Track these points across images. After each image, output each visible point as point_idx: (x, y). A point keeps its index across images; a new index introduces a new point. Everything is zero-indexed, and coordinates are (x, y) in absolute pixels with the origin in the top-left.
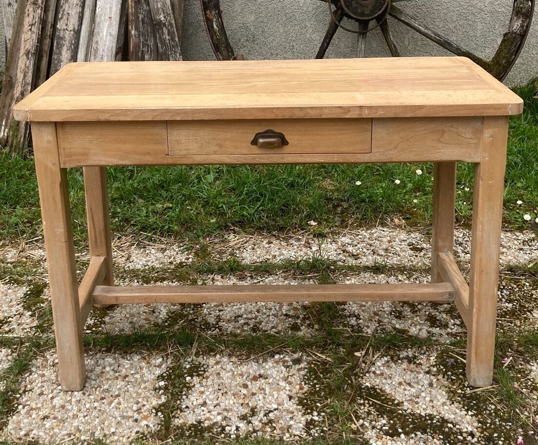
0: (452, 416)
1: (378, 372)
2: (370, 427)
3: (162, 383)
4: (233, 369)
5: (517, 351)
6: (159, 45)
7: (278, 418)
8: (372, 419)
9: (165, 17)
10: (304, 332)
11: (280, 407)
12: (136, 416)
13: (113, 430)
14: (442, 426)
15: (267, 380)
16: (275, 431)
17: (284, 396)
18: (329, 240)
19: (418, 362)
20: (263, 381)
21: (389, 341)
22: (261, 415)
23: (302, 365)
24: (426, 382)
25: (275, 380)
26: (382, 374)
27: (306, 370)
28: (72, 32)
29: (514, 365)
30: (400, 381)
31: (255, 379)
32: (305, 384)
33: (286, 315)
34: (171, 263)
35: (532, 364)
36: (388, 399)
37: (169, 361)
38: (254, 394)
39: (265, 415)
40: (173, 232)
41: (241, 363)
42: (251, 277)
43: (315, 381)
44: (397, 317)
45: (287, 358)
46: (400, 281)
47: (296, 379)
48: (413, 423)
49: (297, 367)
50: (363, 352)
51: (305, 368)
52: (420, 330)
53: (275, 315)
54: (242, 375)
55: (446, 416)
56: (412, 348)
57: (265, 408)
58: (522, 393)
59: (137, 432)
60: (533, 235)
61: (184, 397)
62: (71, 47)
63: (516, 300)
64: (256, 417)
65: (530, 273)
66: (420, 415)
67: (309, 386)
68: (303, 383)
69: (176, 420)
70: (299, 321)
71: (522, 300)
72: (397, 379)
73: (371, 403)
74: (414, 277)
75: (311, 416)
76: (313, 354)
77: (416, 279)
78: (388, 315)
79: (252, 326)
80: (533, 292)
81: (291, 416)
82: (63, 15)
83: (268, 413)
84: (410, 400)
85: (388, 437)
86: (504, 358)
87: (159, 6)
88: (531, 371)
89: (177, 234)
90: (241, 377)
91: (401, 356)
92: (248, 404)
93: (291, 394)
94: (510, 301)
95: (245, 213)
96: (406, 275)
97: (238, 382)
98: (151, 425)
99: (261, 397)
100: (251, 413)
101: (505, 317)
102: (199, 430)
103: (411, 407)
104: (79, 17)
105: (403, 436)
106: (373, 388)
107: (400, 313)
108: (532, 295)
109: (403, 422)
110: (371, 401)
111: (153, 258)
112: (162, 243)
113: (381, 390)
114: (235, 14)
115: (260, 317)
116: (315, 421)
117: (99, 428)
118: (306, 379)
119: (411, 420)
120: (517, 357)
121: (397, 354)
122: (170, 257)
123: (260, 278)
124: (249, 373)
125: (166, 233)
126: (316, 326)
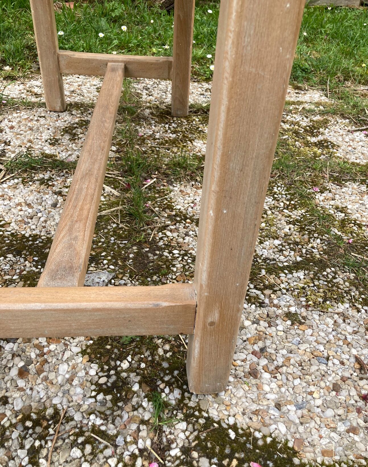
5: (164, 173)
14: (43, 247)
18: (19, 82)
19: (50, 184)
21: (27, 165)
24: (50, 202)
29: (156, 185)
30: (20, 201)
35: (175, 185)
44: (50, 144)
46: (73, 115)
48: (11, 245)
52: (70, 155)
56: (51, 171)
58: (153, 211)
63: (181, 132)
65: (203, 111)
66: (24, 236)
71: (187, 131)
72: (17, 200)
74: (89, 112)
77: (90, 114)
78: (43, 142)
80: (201, 126)
84: (20, 221)
86: (146, 179)
88: (171, 191)
91: (36, 178)
94: (175, 132)
96: (81, 110)
101: (164, 145)
103: (17, 228)
107: (57, 140)
108: (199, 128)
119: (8, 241)
120: (162, 179)
121: (31, 176)
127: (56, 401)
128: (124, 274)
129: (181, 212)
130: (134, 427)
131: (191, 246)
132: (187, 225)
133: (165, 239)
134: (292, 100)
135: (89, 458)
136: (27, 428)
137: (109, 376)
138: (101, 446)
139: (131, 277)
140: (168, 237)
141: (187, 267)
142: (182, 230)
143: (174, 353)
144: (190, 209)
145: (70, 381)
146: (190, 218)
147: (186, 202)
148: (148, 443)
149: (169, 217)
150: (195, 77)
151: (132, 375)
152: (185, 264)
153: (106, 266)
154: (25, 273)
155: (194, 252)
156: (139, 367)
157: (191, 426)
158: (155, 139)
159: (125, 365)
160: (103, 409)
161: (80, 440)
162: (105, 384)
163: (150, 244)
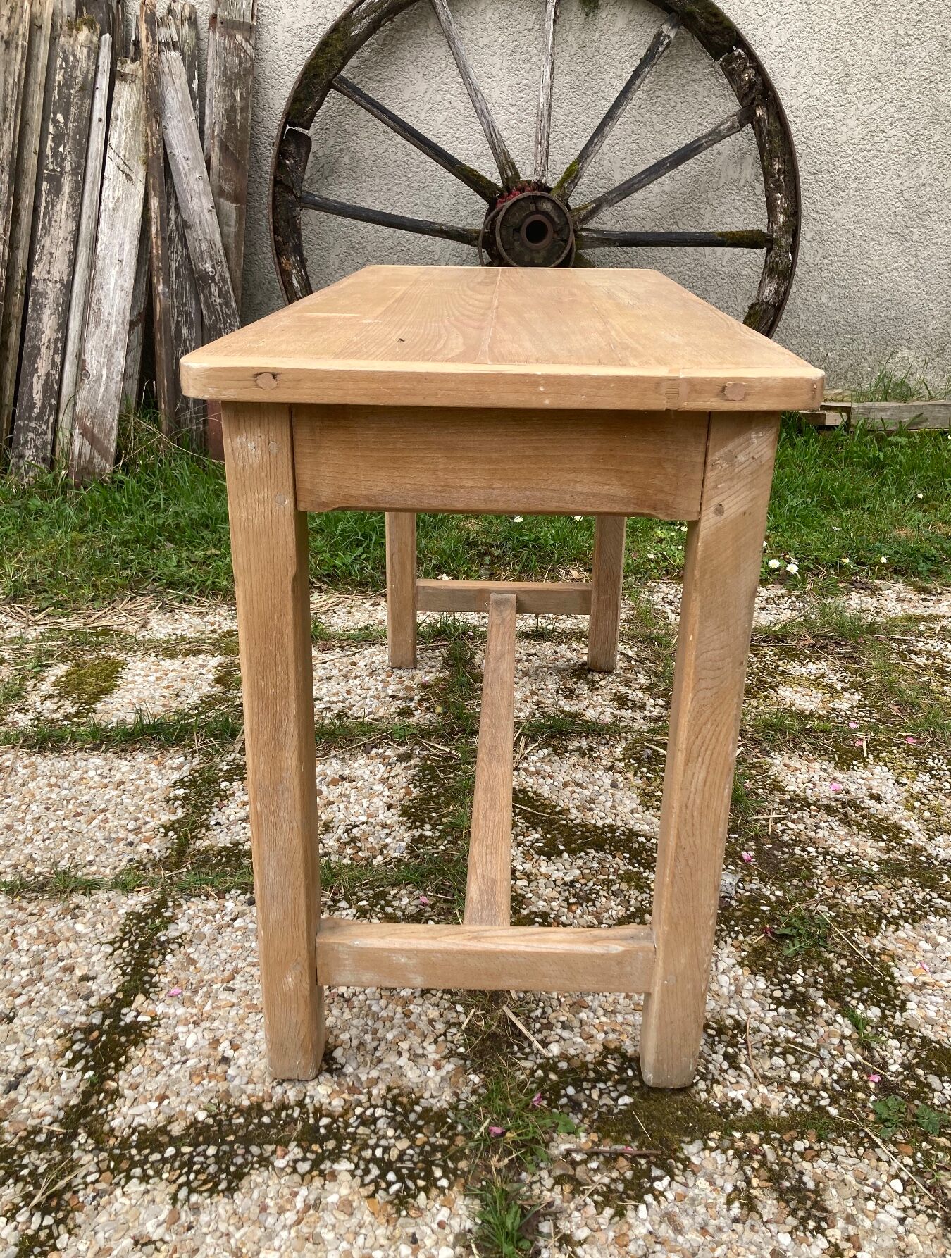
0: (647, 827)
1: (532, 769)
3: (180, 792)
5: (751, 739)
6: (205, 312)
7: (366, 836)
8: (519, 832)
9: (213, 266)
10: (420, 718)
11: (371, 820)
12: (131, 837)
13: (90, 858)
14: (629, 840)
15: (354, 783)
16: (360, 854)
17: (379, 803)
19: (595, 756)
20: (347, 784)
21: (549, 728)
22: (340, 832)
23: (413, 762)
24: (607, 782)
25: (366, 784)
26: (538, 773)
27: (417, 769)
28: (59, 285)
29: (746, 758)
30: (566, 780)
31: (334, 782)
32: (415, 787)
33: (393, 696)
34: (214, 631)
35: (774, 756)
36: (546, 805)
37: (196, 761)
39: (346, 831)
42: (342, 648)
43: (431, 783)
44: (566, 697)
45: (389, 753)
47: (401, 782)
48: (583, 836)
49: (404, 764)
51: (416, 766)
52: (602, 713)
53: (376, 697)
55: (636, 828)
56: (587, 737)
57: (347, 822)
58: (757, 794)
59: (130, 860)
60: (783, 591)
61: (215, 810)
62: (57, 309)
64: (331, 835)
65: (776, 638)
66: (595, 825)
67: (421, 790)
68: (411, 786)
69: (198, 842)
70: (412, 704)
71: (762, 673)
72: (560, 779)
73: (517, 811)
75: (420, 831)
76: (432, 746)
78: (552, 694)
79: (336, 712)
80: (780, 663)
81: (387, 831)
82: (41, 255)
83: (351, 829)
84: (580, 807)
85: (543, 857)
87: (204, 247)
88: (771, 765)
91: (570, 748)
93: (391, 802)
95: (338, 563)
98: (155, 850)
99: (342, 806)
100: (324, 828)
102: (235, 855)
103: (581, 815)
104: (69, 260)
105: (566, 855)
106: (524, 791)
107: (572, 691)
108: (778, 666)
109: (568, 836)
110: (518, 808)
111: (185, 625)
112: (202, 605)
113: (535, 793)
114: (329, 270)
115: (351, 700)
116: (426, 837)
117: (67, 855)
118: (415, 781)
119: (579, 833)
120: (751, 748)
121: (563, 744)
122: (213, 624)
123: (355, 650)
124: (326, 775)
125: (208, 592)
126: (439, 710)
127: (732, 1012)
128: (750, 875)
129: (798, 796)
130: (836, 1041)
132: (813, 813)
133: (790, 832)
134: (919, 612)
135: (797, 1067)
136: (710, 1036)
137: (782, 989)
138: (805, 1057)
139: (761, 880)
140: (792, 829)
141: (834, 869)
142: (809, 821)
143: (855, 969)
144: (809, 792)
145: (738, 992)
146: (814, 804)
147: (799, 780)
148: (859, 1057)
149: (782, 802)
151: (811, 990)
152: (830, 865)
154: (621, 872)
155: (836, 850)
156: (816, 982)
157: (904, 1044)
159: (799, 980)
160: (791, 1022)
161: (778, 1050)
162: (783, 996)
163: (771, 839)
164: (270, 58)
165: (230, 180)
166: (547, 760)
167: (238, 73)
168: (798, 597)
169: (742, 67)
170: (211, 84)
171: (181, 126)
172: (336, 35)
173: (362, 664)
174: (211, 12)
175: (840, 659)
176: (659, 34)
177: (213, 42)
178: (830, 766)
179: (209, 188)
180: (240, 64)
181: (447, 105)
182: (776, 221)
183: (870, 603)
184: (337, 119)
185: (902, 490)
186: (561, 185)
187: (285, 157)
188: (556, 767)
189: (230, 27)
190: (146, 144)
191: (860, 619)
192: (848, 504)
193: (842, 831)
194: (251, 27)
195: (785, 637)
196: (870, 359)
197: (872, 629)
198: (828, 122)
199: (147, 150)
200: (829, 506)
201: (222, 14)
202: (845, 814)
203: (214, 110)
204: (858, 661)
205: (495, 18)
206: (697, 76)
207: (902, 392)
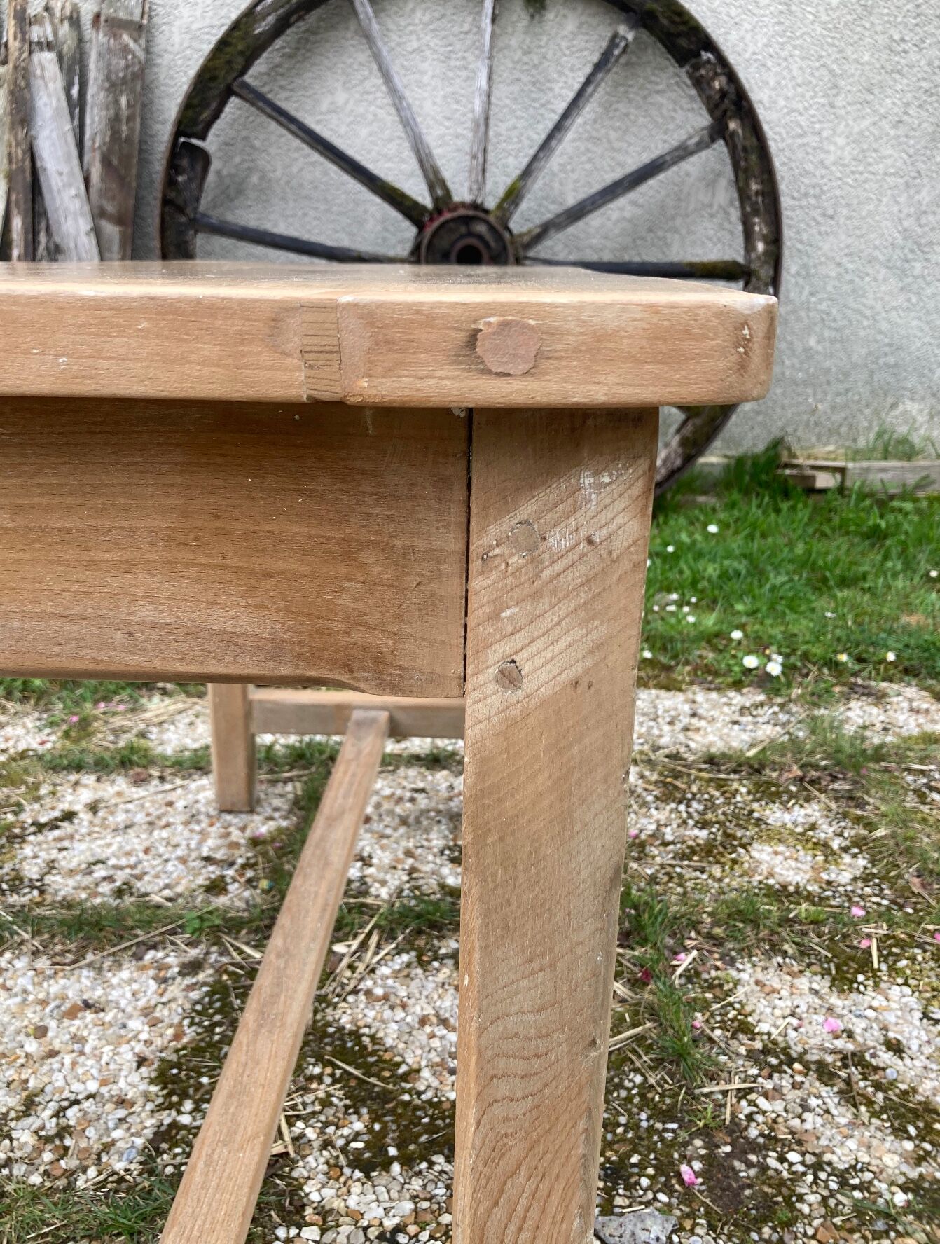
1: (379, 991)
2: (316, 1144)
4: (30, 988)
5: (709, 936)
8: (331, 1118)
10: (234, 896)
11: (104, 1090)
15: (102, 1014)
16: (62, 1163)
17: (127, 1055)
20: (89, 1016)
21: (419, 916)
22: (48, 1113)
23: (201, 977)
25: (120, 1015)
26: (386, 998)
27: (205, 989)
29: (700, 969)
30: (425, 1013)
31: (72, 1013)
32: (192, 1024)
33: (208, 859)
35: (741, 967)
36: (385, 1062)
38: (53, 1054)
39: (57, 1114)
40: (34, 692)
41: (55, 973)
42: (162, 778)
43: (218, 1018)
44: (452, 860)
45: (170, 960)
47: (171, 1015)
48: (431, 1128)
49: (189, 980)
50: (355, 944)
51: (205, 984)
53: (183, 860)
54: (44, 1003)
57: (66, 1094)
58: (711, 1040)
60: (762, 697)
63: (717, 823)
64: (29, 1120)
65: (752, 767)
67: (200, 1030)
68: (186, 1022)
70: (230, 872)
71: (730, 822)
72: (419, 1009)
73: (338, 1072)
75: (174, 1113)
76: (237, 949)
78: (435, 856)
79: (118, 884)
80: (755, 806)
81: (121, 1113)
83: (66, 1108)
84: (438, 1065)
85: (358, 1174)
86: (676, 953)
88: (737, 983)
89: (41, 694)
90: (39, 1008)
91: (443, 951)
92: (26, 1081)
93: (147, 1053)
94: (704, 825)
97: (26, 1023)
99: (68, 1060)
100: (23, 1108)
101: (690, 860)
103: (435, 1083)
105: (396, 1168)
106: (356, 1035)
108: (752, 812)
109: (406, 1127)
110: (339, 1068)
112: (4, 712)
113: (373, 1038)
115: (147, 863)
116: (180, 1129)
118: (194, 1014)
119: (426, 1120)
120: (708, 951)
121: (433, 945)
122: (7, 740)
123: (178, 782)
124: (64, 998)
125: (17, 694)
126: (264, 884)
128: (692, 1215)
129: (775, 1043)
131: (823, 1142)
132: (799, 1078)
133: (760, 1118)
139: (711, 1227)
140: (764, 1113)
141: (832, 1202)
142: (791, 1095)
144: (792, 1034)
146: (800, 1059)
147: (778, 1012)
149: (751, 1055)
150: (710, 678)
152: (826, 1193)
153: (650, 1195)
155: (834, 1159)
158: (665, 844)
163: (730, 1132)
164: (165, 63)
165: (113, 198)
166: (404, 975)
167: (124, 78)
168: (782, 706)
169: (711, 74)
170: (92, 89)
171: (54, 135)
172: (237, 34)
173: (180, 804)
174: (96, 9)
175: (837, 799)
176: (615, 35)
177: (97, 40)
178: (822, 984)
179: (87, 208)
180: (127, 67)
181: (370, 117)
182: (754, 248)
183: (875, 714)
184: (244, 133)
185: (909, 566)
186: (500, 206)
187: (178, 173)
188: (414, 985)
189: (115, 26)
190: (10, 154)
191: (863, 739)
192: (844, 582)
193: (843, 1115)
194: (140, 27)
195: (763, 767)
196: (867, 411)
197: (878, 754)
198: (813, 140)
199: (10, 161)
200: (821, 585)
201: (107, 11)
202: (848, 1082)
203: (95, 119)
204: (861, 804)
205: (426, 18)
206: (660, 87)
207: (906, 450)
